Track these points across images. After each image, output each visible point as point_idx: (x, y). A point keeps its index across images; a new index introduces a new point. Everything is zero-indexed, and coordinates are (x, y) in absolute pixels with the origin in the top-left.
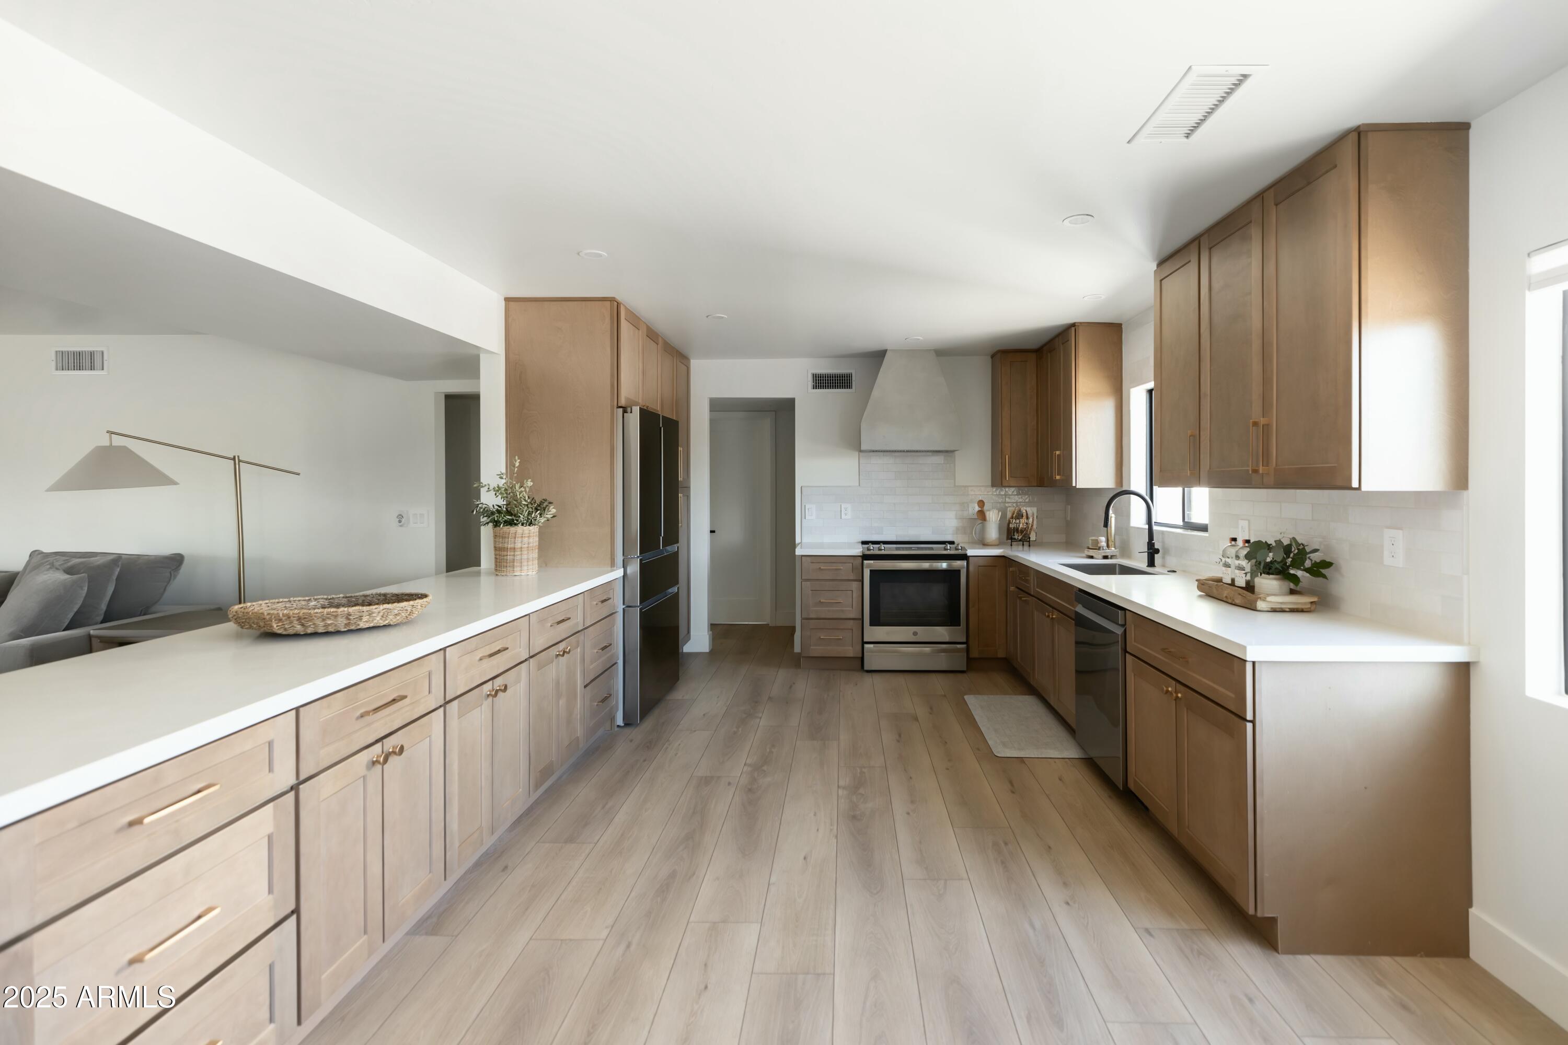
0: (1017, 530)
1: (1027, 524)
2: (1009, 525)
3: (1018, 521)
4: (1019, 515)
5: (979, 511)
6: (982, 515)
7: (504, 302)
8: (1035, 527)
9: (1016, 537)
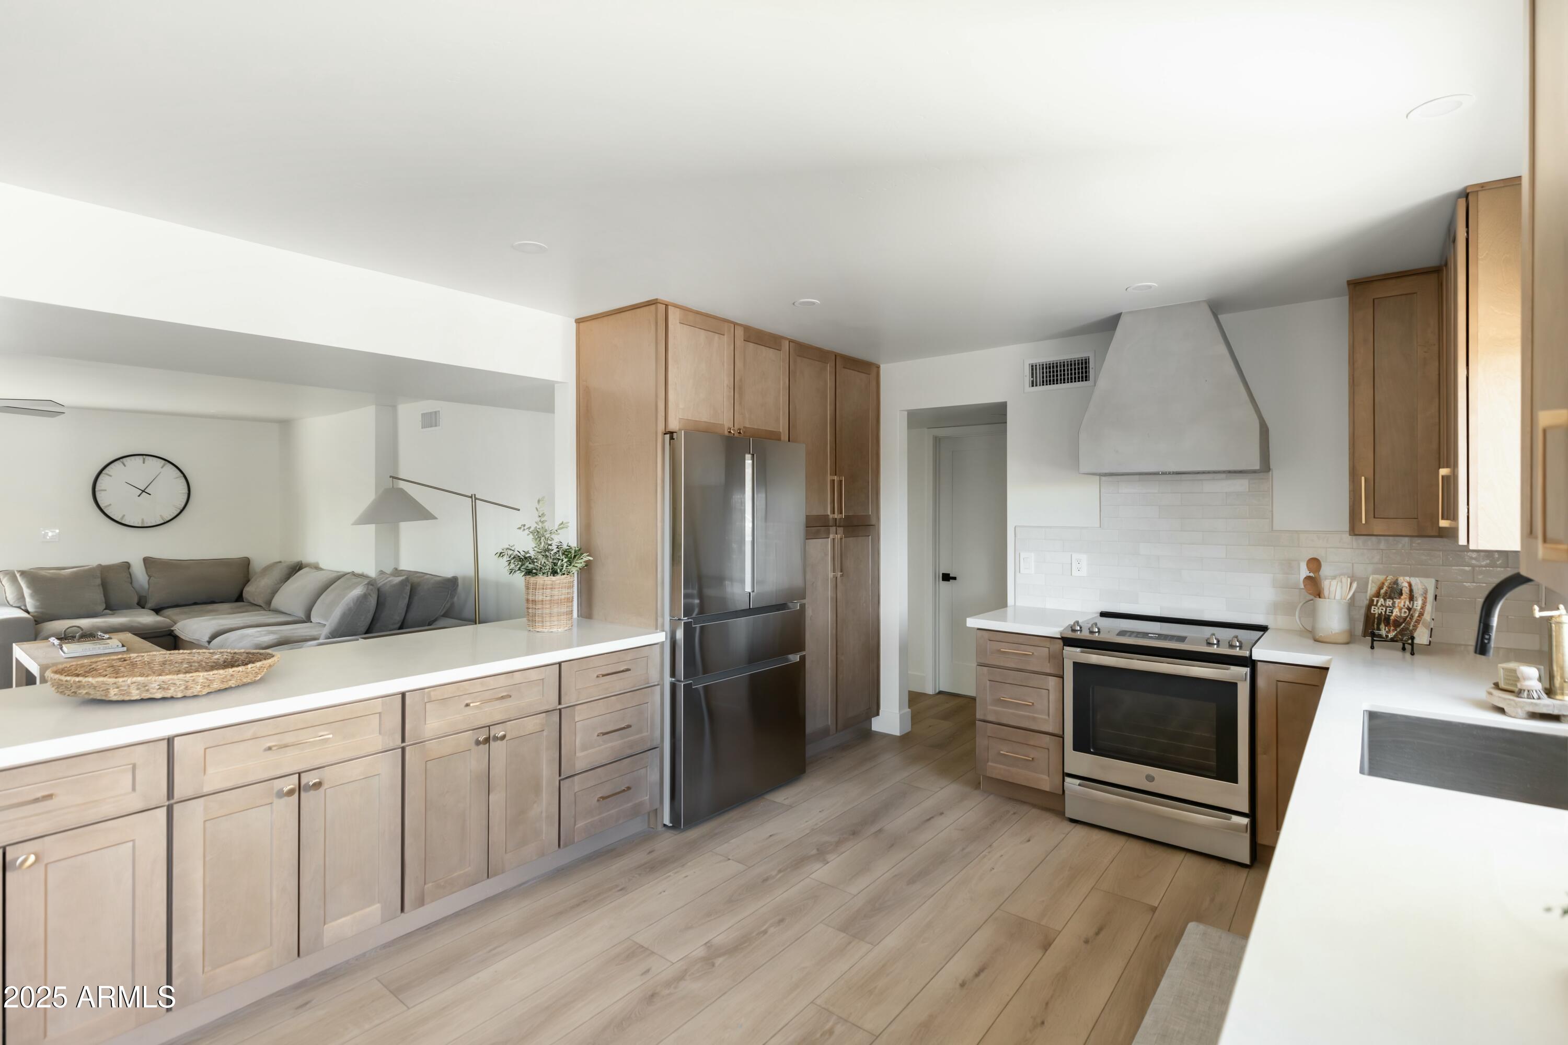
0: (1386, 620)
1: (1409, 609)
2: (1369, 607)
3: (1389, 603)
4: (1394, 592)
5: (1308, 578)
6: (1314, 586)
7: (575, 324)
8: (1427, 617)
9: (1383, 632)
